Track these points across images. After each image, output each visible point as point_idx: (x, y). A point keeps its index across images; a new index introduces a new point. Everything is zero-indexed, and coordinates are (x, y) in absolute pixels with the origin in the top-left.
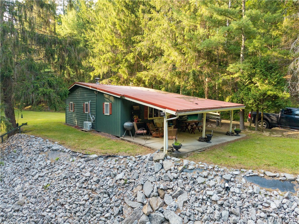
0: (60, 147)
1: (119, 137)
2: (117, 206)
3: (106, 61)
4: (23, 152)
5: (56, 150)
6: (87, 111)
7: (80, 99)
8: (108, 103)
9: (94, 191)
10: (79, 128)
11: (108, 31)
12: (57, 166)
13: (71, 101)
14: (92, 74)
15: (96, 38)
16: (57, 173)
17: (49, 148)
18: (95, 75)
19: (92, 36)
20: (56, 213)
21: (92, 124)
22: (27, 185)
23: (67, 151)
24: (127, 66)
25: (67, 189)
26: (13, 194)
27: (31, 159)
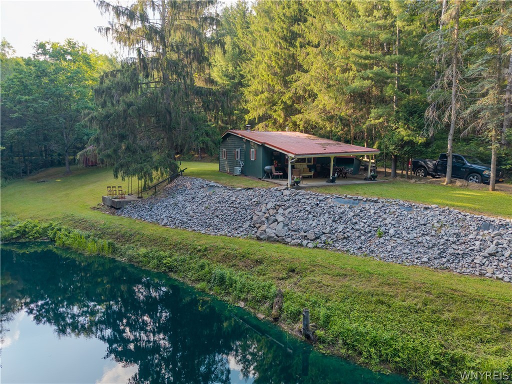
0: (216, 184)
1: (261, 179)
2: (250, 215)
3: (261, 102)
4: (188, 188)
5: (212, 186)
6: (237, 158)
7: (232, 147)
8: (254, 150)
9: (237, 208)
10: (231, 174)
11: (264, 67)
12: (213, 196)
13: (225, 148)
14: (246, 117)
15: (252, 75)
16: (214, 200)
17: (207, 185)
18: (250, 118)
19: (247, 72)
20: (214, 220)
21: (242, 169)
22: (194, 206)
23: (220, 186)
24: (283, 108)
25: (220, 208)
26: (185, 212)
27: (195, 192)
